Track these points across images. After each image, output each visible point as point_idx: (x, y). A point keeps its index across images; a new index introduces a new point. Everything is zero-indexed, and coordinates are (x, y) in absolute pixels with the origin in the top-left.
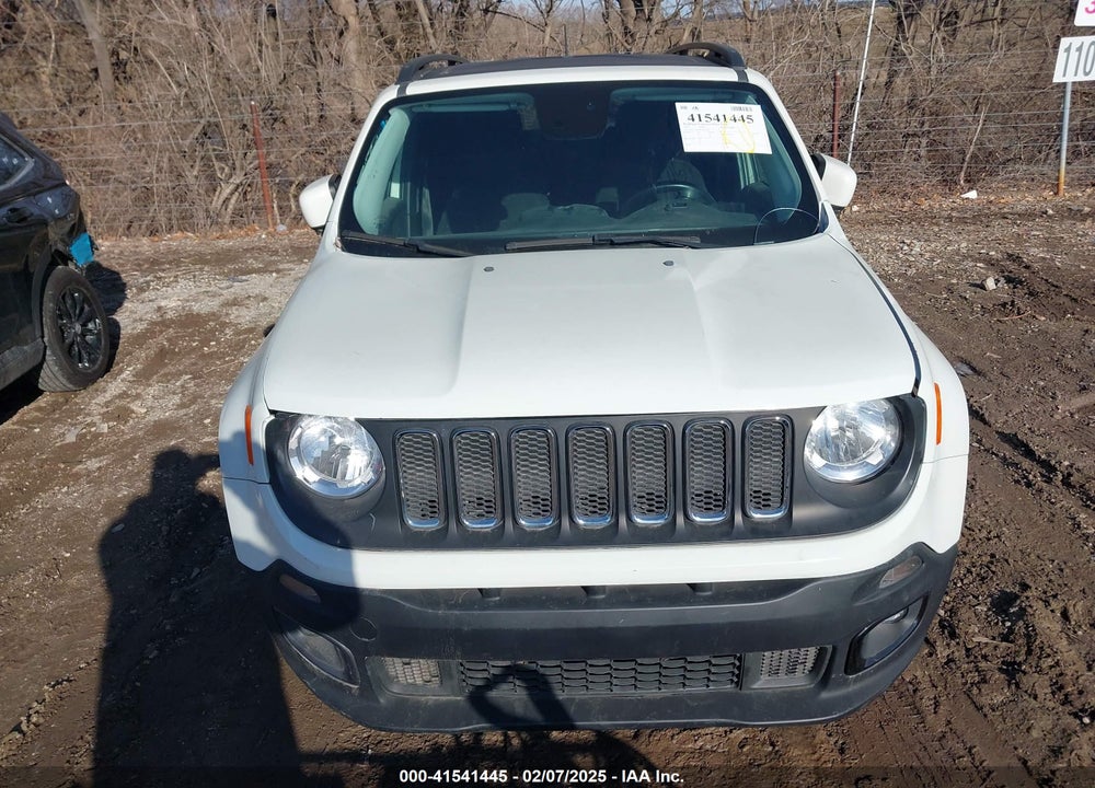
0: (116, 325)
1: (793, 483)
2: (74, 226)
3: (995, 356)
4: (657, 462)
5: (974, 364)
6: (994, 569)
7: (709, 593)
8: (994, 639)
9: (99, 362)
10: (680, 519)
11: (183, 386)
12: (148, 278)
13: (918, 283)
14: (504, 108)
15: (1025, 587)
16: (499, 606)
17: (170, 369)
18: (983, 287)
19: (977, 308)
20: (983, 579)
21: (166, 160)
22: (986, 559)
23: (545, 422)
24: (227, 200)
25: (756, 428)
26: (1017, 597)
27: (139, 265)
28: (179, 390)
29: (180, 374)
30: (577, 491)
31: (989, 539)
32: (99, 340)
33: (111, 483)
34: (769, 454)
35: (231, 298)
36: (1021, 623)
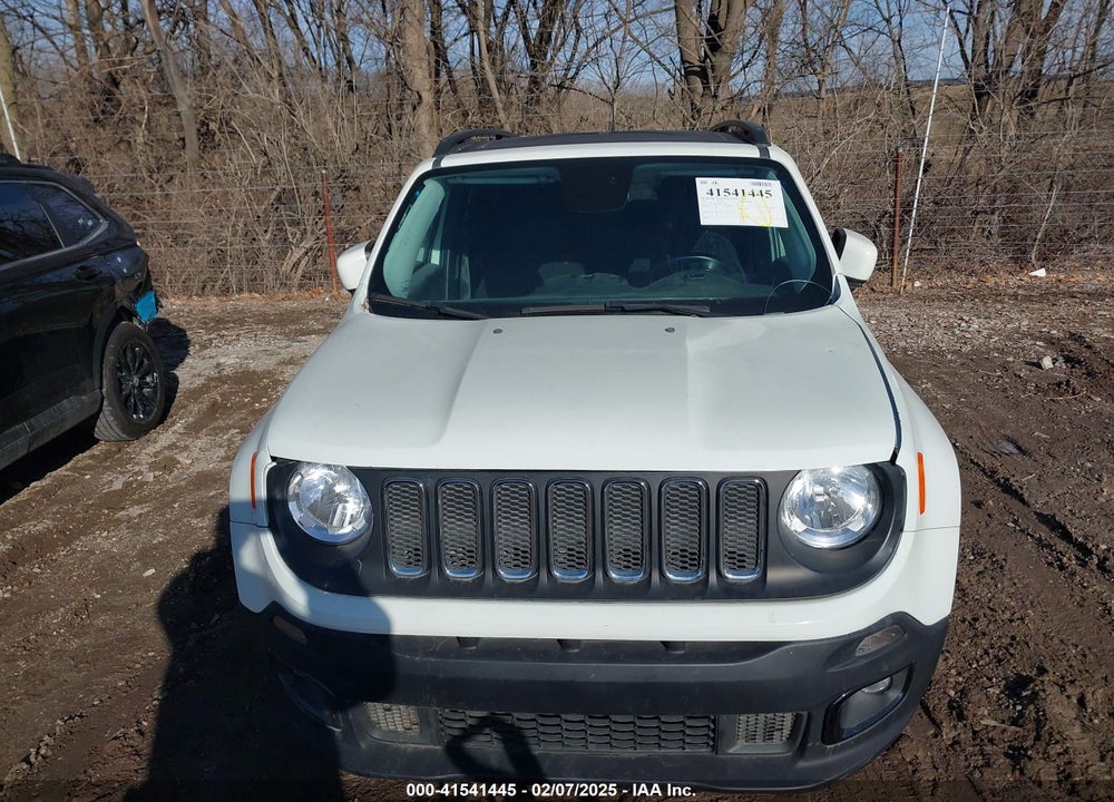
0: (175, 380)
1: (769, 545)
2: (140, 284)
3: (1044, 436)
4: (634, 518)
5: (1020, 443)
6: (1012, 651)
7: (682, 652)
8: (1003, 722)
9: (153, 414)
10: (656, 576)
11: (229, 440)
12: (212, 336)
13: (972, 360)
14: (534, 181)
15: (1042, 671)
16: (474, 655)
17: (221, 423)
18: (1039, 366)
19: (1031, 386)
20: (1000, 661)
21: (241, 225)
22: (1006, 641)
23: (525, 475)
24: (296, 265)
25: (731, 489)
26: (1031, 680)
27: (205, 323)
28: (225, 444)
29: (229, 428)
30: (555, 544)
31: (1011, 621)
32: (155, 392)
33: (149, 529)
34: (744, 515)
35: (288, 357)
36: (1032, 707)
